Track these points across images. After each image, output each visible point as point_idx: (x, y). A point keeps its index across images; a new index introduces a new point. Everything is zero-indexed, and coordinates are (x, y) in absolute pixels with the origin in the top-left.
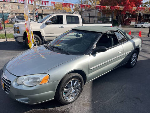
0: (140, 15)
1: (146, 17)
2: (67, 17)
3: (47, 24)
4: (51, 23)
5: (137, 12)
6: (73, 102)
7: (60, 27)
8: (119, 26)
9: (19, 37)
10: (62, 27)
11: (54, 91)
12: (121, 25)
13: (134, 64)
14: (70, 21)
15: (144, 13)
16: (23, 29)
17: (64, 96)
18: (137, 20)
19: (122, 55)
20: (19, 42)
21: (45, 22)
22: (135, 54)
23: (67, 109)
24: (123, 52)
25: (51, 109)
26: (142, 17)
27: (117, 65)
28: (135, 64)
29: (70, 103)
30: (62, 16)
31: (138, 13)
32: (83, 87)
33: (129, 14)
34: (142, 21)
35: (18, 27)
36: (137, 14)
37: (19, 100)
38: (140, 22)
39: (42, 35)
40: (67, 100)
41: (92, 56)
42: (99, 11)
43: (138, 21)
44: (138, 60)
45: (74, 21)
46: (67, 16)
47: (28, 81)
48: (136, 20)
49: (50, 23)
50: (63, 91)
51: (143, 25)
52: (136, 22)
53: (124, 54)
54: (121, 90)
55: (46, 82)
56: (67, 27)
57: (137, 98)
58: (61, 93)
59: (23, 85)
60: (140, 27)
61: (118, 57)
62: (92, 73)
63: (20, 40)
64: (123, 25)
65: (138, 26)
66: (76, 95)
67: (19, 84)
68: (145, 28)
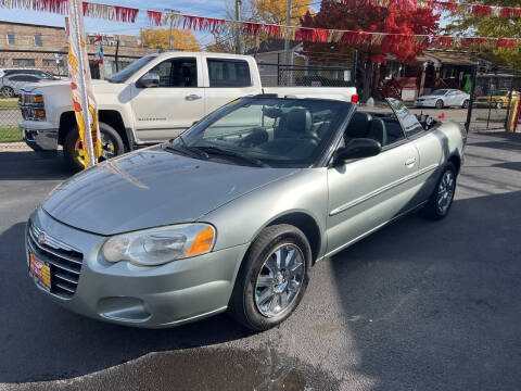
0: (431, 67)
1: (448, 75)
2: (212, 63)
3: (141, 85)
4: (156, 84)
5: (419, 59)
6: (282, 321)
7: (187, 98)
8: (365, 102)
9: (42, 131)
10: (194, 98)
11: (230, 280)
12: (371, 100)
13: (445, 208)
14: (221, 77)
15: (444, 60)
16: (57, 104)
17: (257, 299)
18: (423, 82)
19: (415, 174)
20: (44, 148)
21: (134, 79)
22: (448, 176)
23: (269, 343)
24: (419, 163)
25: (215, 346)
26: (438, 75)
27: (402, 205)
28: (448, 209)
29: (273, 325)
30: (193, 61)
31: (424, 60)
32: (309, 273)
33: (395, 64)
34: (439, 87)
35: (40, 96)
36: (422, 63)
37: (109, 315)
38: (429, 90)
39: (126, 126)
40: (267, 314)
41: (334, 171)
42: (301, 53)
43: (426, 86)
44: (455, 198)
45: (233, 76)
46: (209, 60)
47: (141, 249)
48: (418, 82)
49: (155, 81)
50: (254, 282)
51: (442, 97)
52: (419, 88)
53: (420, 171)
54: (424, 282)
55: (205, 249)
56: (209, 96)
57: (479, 302)
58: (250, 288)
59: (128, 264)
60: (433, 104)
61: (406, 178)
62: (335, 227)
63: (46, 143)
64: (379, 100)
65: (425, 103)
66: (292, 298)
67: (112, 260)
68: (448, 108)
